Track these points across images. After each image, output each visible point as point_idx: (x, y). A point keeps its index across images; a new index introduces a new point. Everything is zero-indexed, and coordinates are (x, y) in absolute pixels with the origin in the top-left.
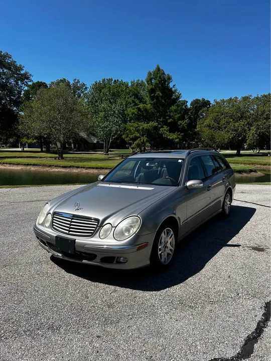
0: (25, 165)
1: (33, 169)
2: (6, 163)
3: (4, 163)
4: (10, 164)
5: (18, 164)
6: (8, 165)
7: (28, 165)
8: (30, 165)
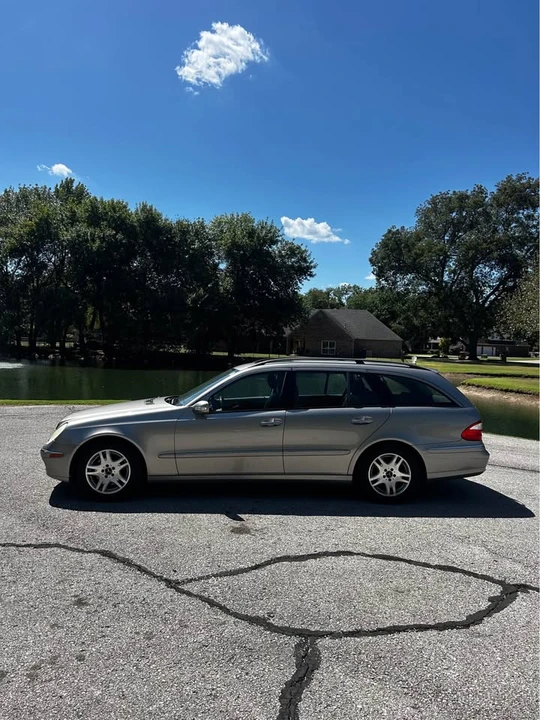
0: (502, 390)
1: (513, 399)
2: (473, 385)
3: (469, 385)
4: (478, 386)
5: (490, 388)
6: (475, 389)
7: (507, 391)
8: (511, 391)
